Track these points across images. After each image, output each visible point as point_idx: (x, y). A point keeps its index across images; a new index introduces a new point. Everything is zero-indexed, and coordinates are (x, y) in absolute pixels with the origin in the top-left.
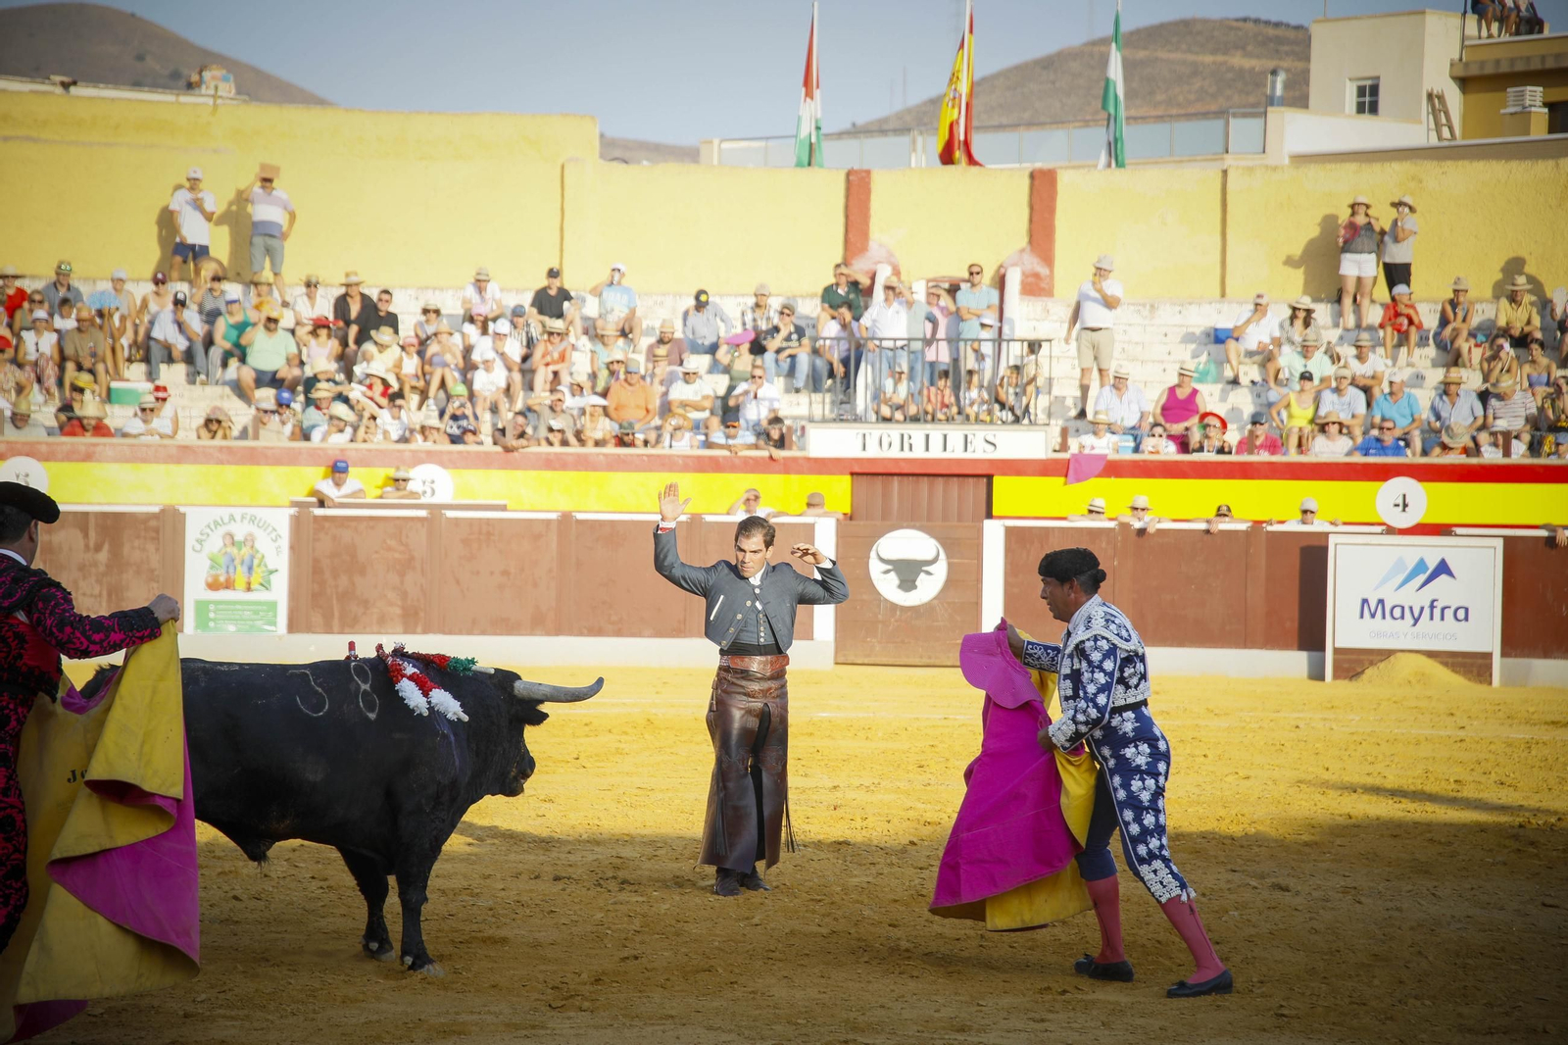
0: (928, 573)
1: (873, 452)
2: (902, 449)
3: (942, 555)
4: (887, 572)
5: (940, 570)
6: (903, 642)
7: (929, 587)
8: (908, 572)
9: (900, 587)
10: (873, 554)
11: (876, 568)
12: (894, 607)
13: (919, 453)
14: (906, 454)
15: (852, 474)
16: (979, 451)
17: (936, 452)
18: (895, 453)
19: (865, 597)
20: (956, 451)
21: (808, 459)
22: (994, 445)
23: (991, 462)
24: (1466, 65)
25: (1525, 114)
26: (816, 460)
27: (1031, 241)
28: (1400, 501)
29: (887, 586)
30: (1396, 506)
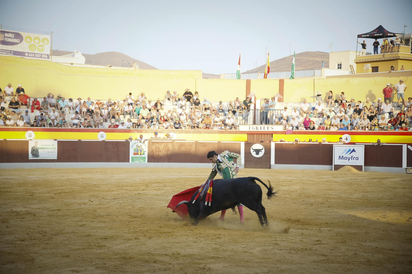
0: (261, 152)
1: (251, 130)
2: (256, 129)
3: (264, 148)
4: (254, 151)
5: (263, 151)
6: (257, 164)
7: (261, 154)
8: (257, 151)
9: (256, 154)
10: (251, 148)
11: (252, 151)
12: (255, 158)
13: (259, 130)
14: (257, 130)
15: (247, 134)
16: (270, 130)
17: (262, 130)
18: (255, 130)
19: (250, 156)
20: (266, 130)
21: (240, 131)
22: (273, 129)
23: (272, 131)
24: (357, 60)
25: (367, 69)
26: (241, 131)
27: (279, 92)
28: (346, 138)
29: (254, 154)
30: (345, 139)
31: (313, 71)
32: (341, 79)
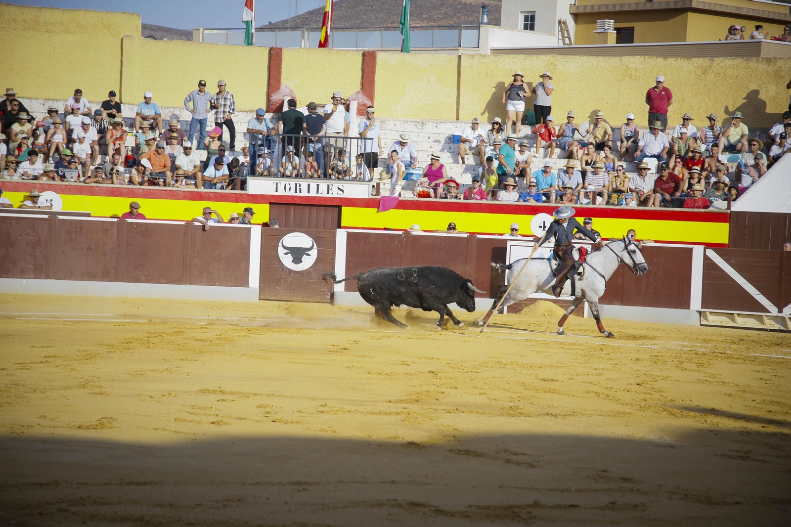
0: (309, 255)
1: (281, 192)
2: (296, 192)
3: (315, 246)
4: (286, 254)
5: (314, 253)
6: (294, 289)
7: (308, 262)
8: (298, 254)
9: (293, 261)
10: (280, 244)
11: (281, 251)
12: (290, 271)
13: (304, 193)
14: (298, 194)
15: (270, 203)
16: (335, 194)
17: (313, 194)
18: (292, 193)
19: (275, 266)
20: (323, 193)
21: (248, 195)
22: (342, 191)
23: (341, 199)
24: (578, 7)
25: (605, 33)
26: (252, 196)
27: (362, 89)
28: (542, 225)
29: (287, 261)
30: (540, 227)
31: (455, 32)
32: (534, 57)
